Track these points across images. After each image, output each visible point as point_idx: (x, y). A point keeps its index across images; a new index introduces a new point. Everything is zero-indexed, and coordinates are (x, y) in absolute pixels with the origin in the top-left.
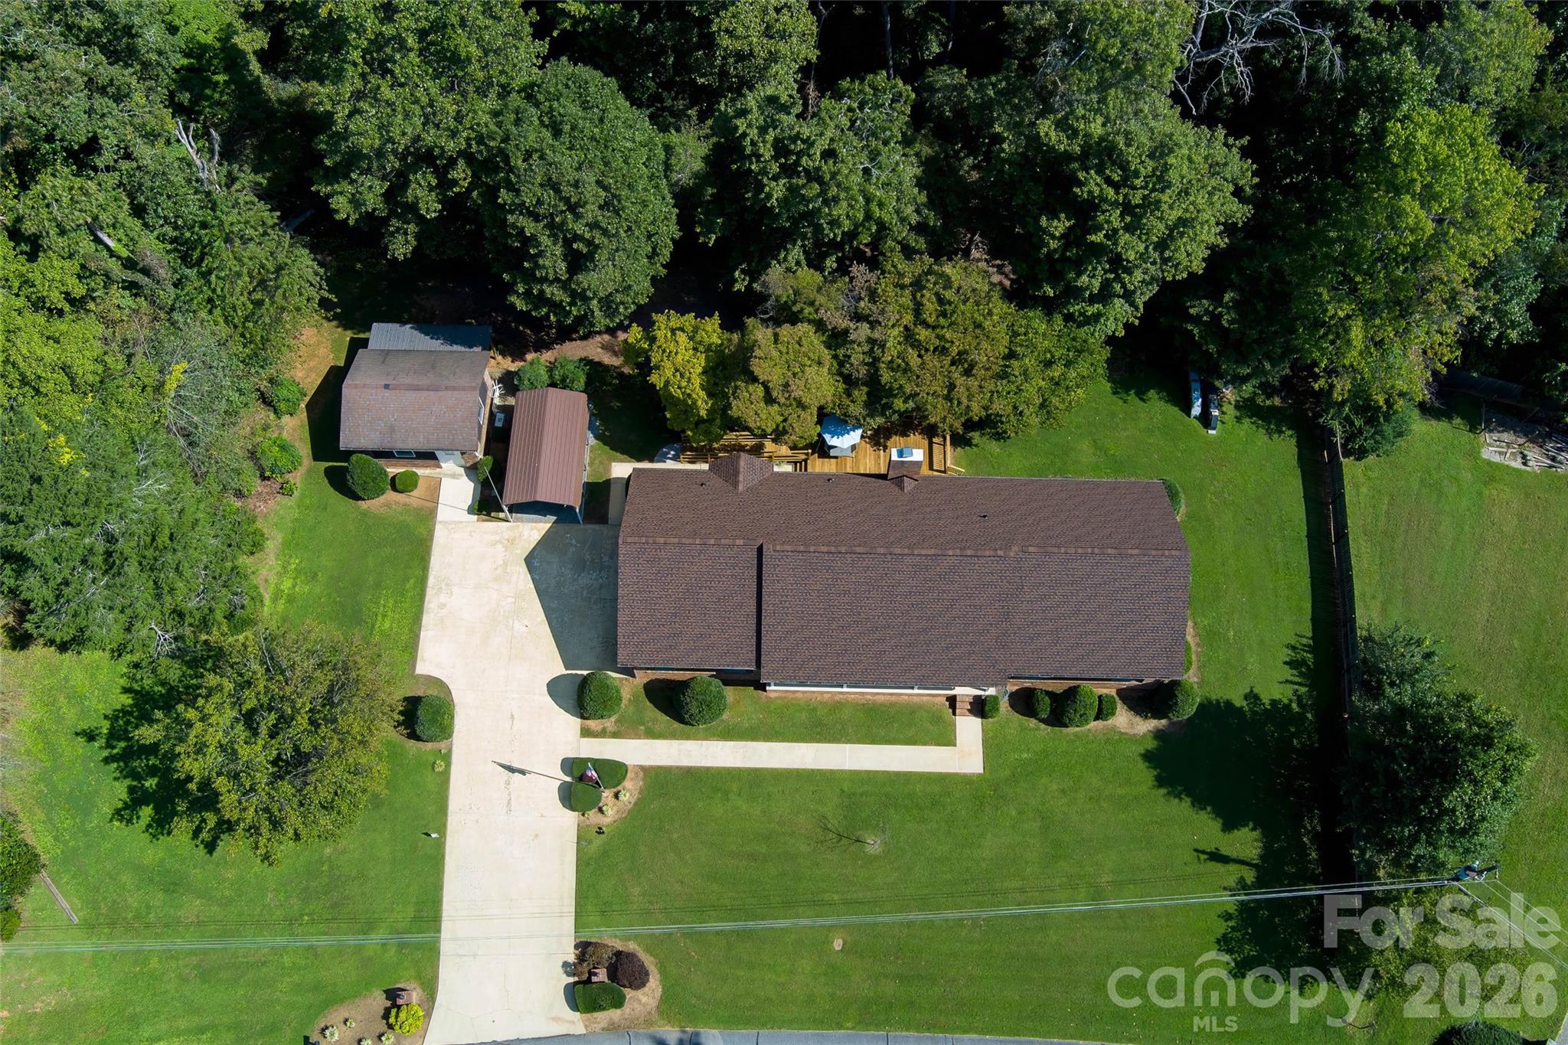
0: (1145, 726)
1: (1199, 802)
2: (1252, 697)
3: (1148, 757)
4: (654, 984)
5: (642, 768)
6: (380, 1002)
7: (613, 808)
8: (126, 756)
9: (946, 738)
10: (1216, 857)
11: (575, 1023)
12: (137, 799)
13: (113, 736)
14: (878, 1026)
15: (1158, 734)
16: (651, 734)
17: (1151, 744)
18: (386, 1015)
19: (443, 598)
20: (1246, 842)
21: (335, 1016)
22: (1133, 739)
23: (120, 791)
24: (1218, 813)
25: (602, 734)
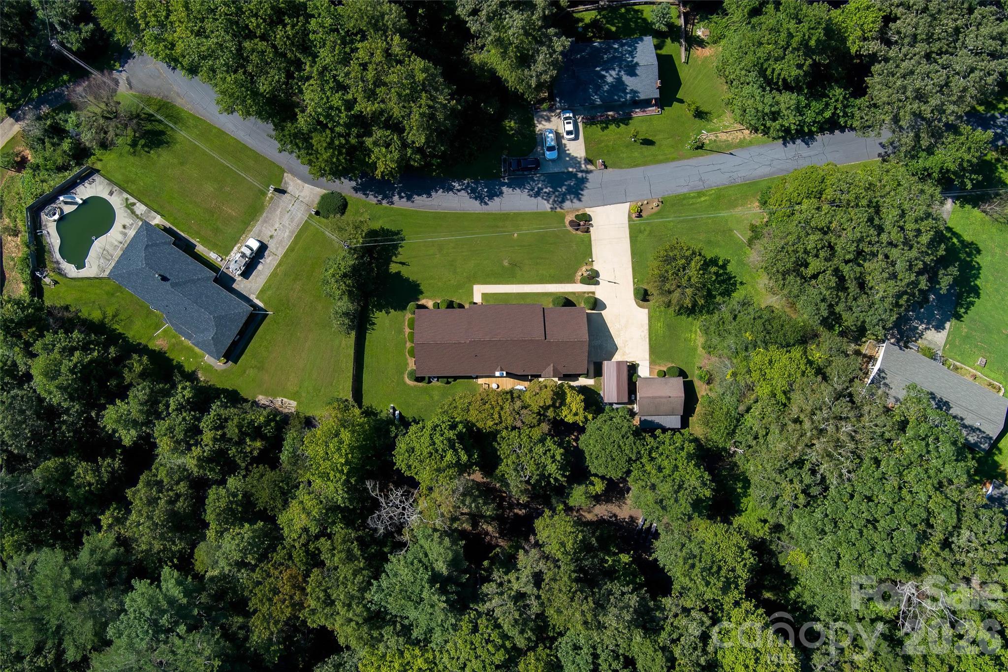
0: (423, 302)
1: (407, 280)
2: (388, 313)
3: (422, 293)
4: (567, 223)
5: (575, 282)
6: (643, 214)
7: (583, 271)
8: (730, 278)
9: (485, 296)
10: (403, 264)
11: (588, 211)
12: (724, 267)
13: (735, 284)
14: (504, 214)
15: (418, 300)
16: (574, 293)
17: (420, 297)
18: (641, 211)
19: (643, 334)
20: (394, 268)
21: (656, 210)
22: (427, 298)
23: (729, 268)
24: (402, 277)
25: (588, 293)
